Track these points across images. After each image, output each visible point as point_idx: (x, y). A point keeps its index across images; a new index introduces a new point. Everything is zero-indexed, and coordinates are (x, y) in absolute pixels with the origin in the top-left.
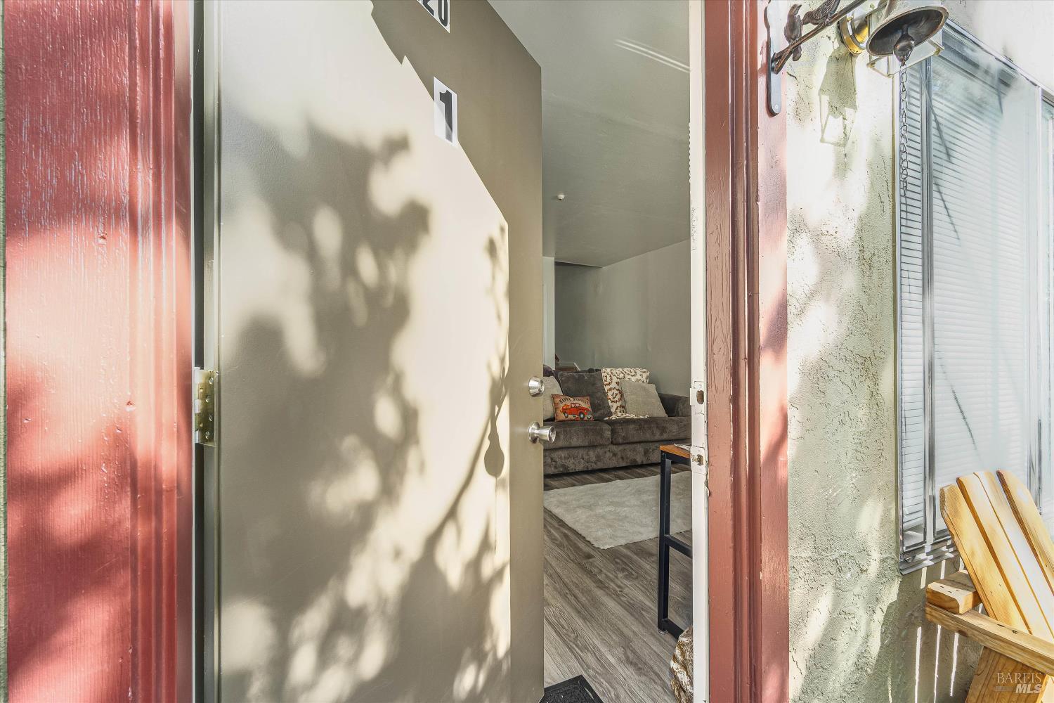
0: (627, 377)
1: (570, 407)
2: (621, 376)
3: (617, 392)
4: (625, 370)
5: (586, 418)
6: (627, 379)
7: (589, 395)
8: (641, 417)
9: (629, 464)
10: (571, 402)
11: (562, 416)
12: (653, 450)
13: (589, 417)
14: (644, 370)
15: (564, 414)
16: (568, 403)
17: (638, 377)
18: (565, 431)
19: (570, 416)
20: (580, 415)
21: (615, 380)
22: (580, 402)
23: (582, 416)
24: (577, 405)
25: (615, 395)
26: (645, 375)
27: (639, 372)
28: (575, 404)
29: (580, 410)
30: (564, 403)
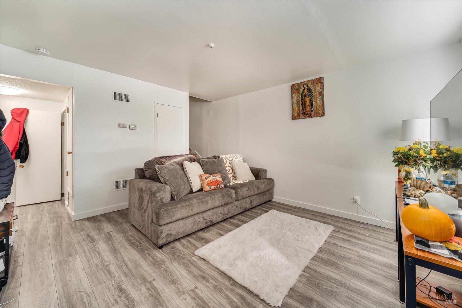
0: (234, 159)
1: (211, 182)
2: (231, 159)
3: (230, 168)
4: (232, 155)
5: (221, 187)
6: (233, 161)
7: (219, 172)
8: (245, 182)
9: (243, 211)
10: (211, 178)
11: (207, 188)
12: (254, 200)
13: (222, 186)
14: (240, 155)
15: (209, 186)
16: (210, 179)
17: (238, 159)
18: (212, 198)
19: (212, 187)
20: (217, 186)
21: (228, 161)
22: (217, 178)
23: (219, 186)
24: (216, 180)
25: (229, 170)
26: (241, 158)
27: (238, 156)
28: (214, 179)
29: (217, 183)
30: (208, 180)
